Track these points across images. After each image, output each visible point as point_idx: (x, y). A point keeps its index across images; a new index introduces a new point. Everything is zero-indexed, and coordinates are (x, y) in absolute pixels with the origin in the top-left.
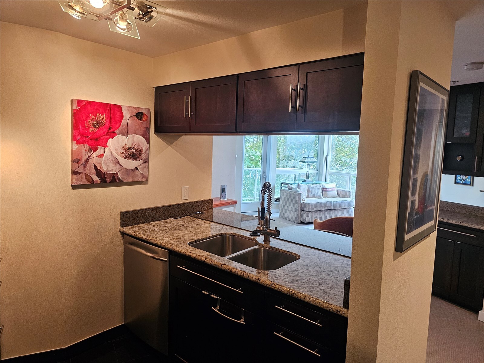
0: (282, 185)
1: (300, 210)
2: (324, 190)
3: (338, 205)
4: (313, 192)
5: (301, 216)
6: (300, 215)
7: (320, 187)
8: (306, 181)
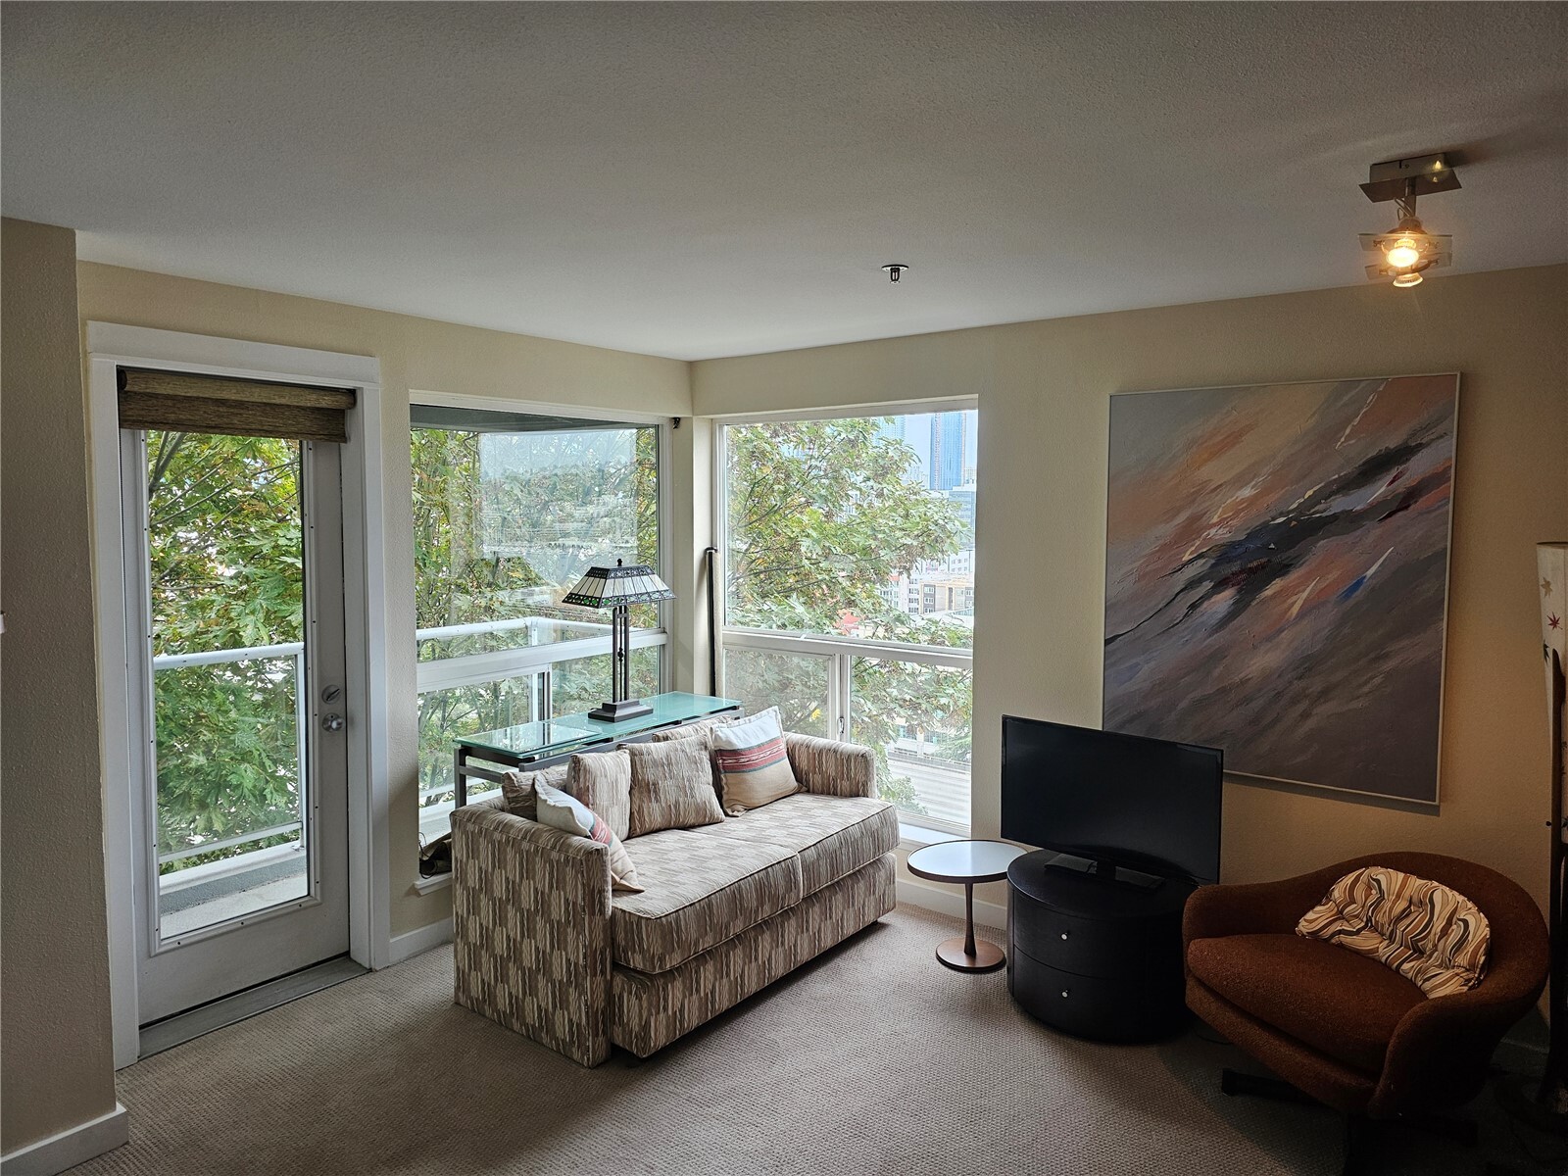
0: (470, 761)
1: (603, 972)
2: (726, 763)
3: (824, 868)
4: (668, 790)
5: (608, 1013)
6: (600, 1004)
7: (703, 752)
8: (619, 713)
